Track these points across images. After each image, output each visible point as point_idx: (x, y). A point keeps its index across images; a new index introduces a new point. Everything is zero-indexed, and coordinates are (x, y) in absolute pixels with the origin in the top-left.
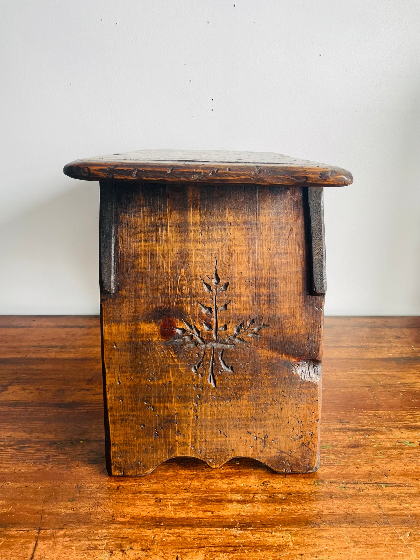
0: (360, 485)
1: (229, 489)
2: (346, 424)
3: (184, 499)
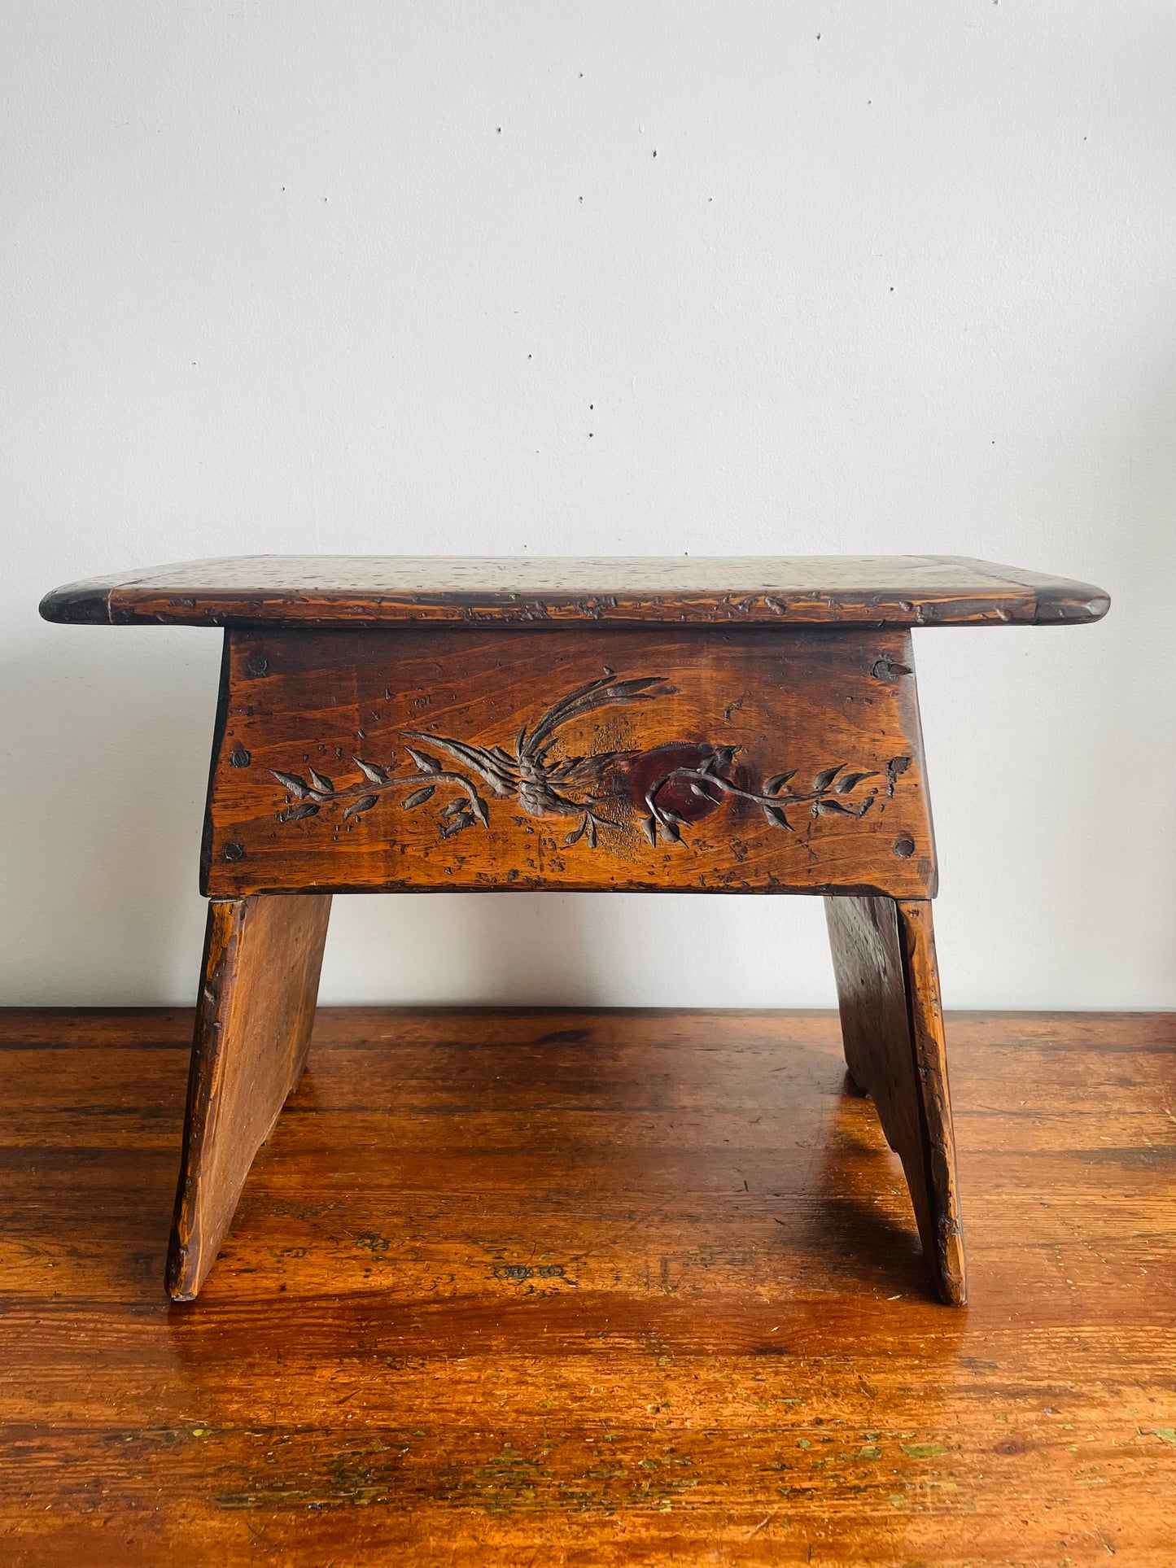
2: (987, 1371)
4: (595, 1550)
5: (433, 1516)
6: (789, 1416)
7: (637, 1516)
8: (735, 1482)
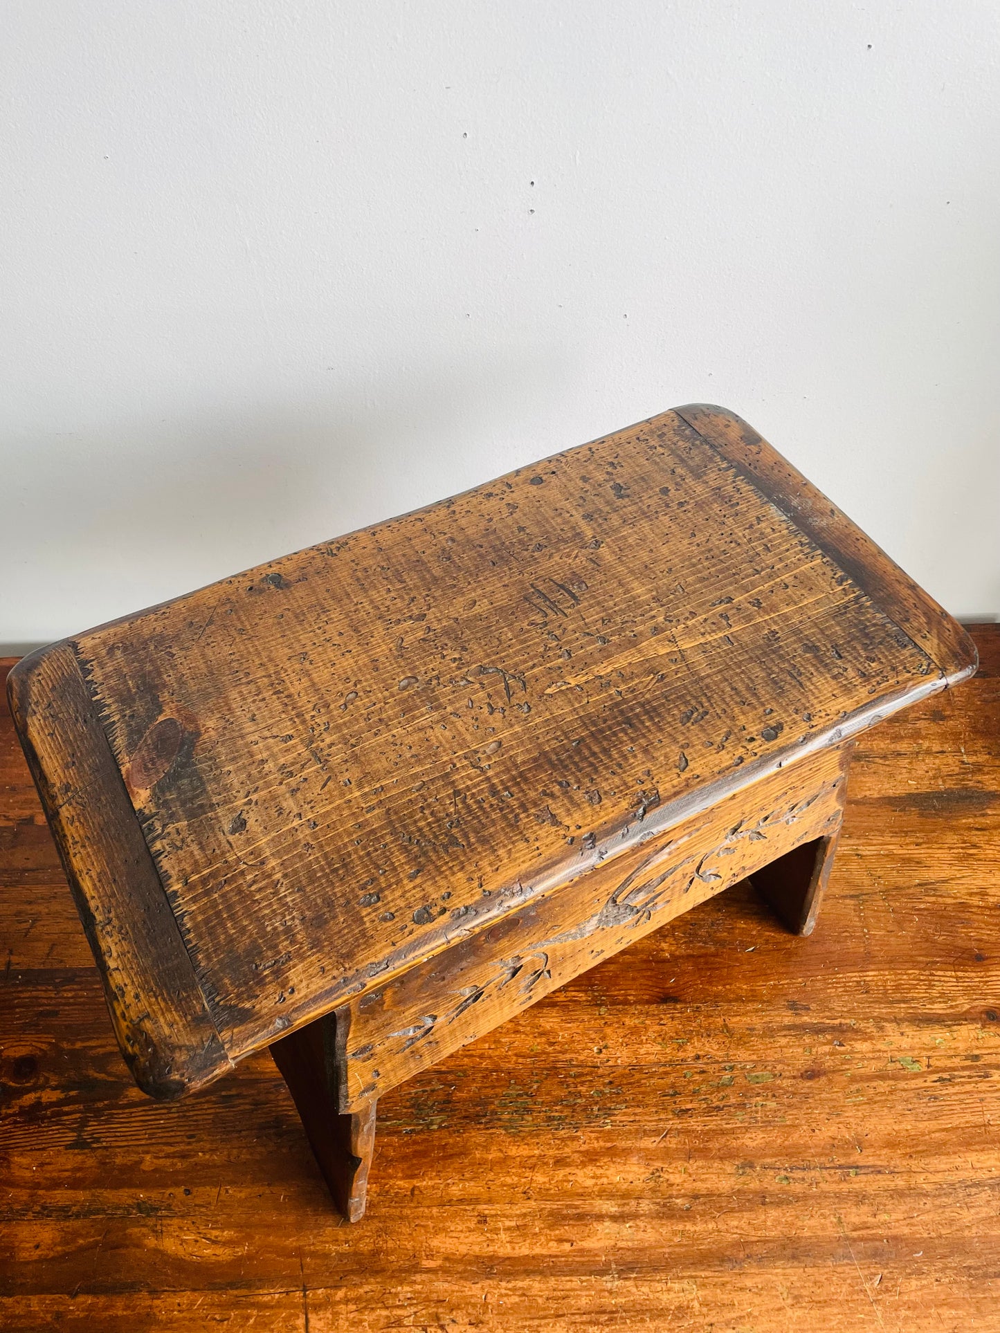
0: (813, 1173)
1: (596, 1189)
2: (803, 1012)
3: (525, 1215)
4: (569, 1157)
5: (476, 1136)
6: (680, 1054)
7: (591, 1132)
8: (647, 1105)
